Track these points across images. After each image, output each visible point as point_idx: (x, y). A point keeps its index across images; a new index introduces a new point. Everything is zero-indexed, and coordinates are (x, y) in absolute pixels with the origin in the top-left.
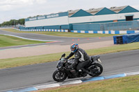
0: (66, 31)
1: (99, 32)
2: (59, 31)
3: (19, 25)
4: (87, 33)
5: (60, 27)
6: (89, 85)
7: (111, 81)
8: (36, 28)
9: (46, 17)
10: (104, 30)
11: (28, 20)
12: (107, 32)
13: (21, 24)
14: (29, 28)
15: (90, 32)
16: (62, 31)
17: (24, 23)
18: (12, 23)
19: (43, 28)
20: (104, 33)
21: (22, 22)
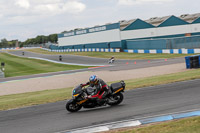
0: (118, 50)
1: (164, 51)
2: (107, 50)
3: (49, 44)
4: (147, 52)
5: (109, 45)
6: (150, 128)
7: (183, 122)
8: (73, 47)
9: (88, 30)
10: (171, 48)
11: (62, 35)
12: (176, 51)
13: (52, 42)
14: (63, 48)
15: (151, 51)
16: (112, 50)
17: (56, 41)
18: (40, 41)
19: (84, 46)
20: (172, 52)
21: (54, 38)
